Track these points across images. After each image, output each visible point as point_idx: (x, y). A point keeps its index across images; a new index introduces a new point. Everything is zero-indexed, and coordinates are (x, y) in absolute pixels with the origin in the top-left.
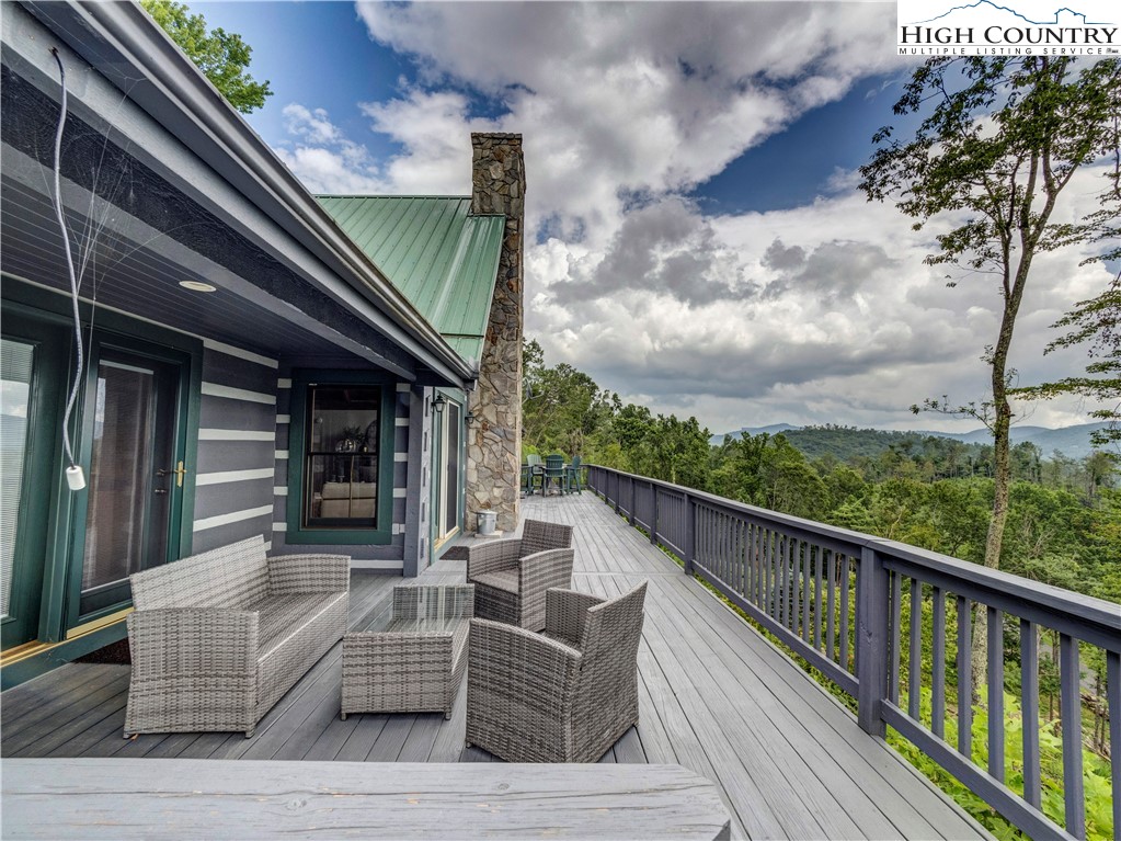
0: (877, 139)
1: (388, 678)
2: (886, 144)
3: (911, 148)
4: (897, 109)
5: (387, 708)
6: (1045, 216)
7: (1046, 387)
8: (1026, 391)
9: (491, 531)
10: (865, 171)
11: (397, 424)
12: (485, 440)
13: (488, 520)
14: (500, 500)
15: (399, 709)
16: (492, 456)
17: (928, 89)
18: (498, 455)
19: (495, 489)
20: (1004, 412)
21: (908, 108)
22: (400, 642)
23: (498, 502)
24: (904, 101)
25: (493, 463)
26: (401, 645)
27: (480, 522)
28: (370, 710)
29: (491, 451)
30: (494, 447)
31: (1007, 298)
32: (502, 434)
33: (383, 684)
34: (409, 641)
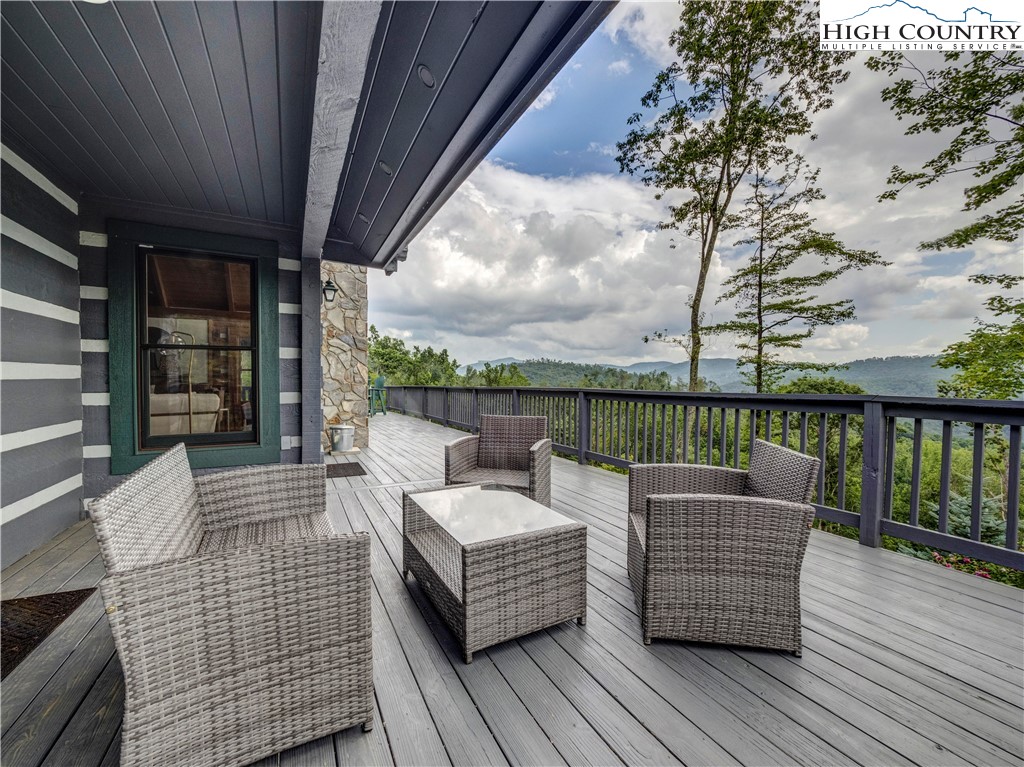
0: (630, 122)
1: (522, 592)
2: (635, 126)
3: (651, 136)
4: (644, 101)
5: (522, 631)
6: (726, 205)
7: (718, 326)
8: (706, 329)
9: (349, 448)
10: (621, 146)
11: (280, 312)
12: (331, 349)
13: (346, 435)
14: (351, 415)
15: (536, 627)
16: (340, 366)
17: (665, 92)
18: (347, 366)
19: (345, 403)
20: (697, 343)
21: (651, 103)
22: (535, 543)
23: (347, 417)
24: (649, 96)
25: (341, 375)
26: (536, 547)
27: (336, 438)
28: (502, 639)
29: (339, 360)
30: (343, 357)
31: (703, 258)
32: (352, 342)
33: (516, 602)
34: (545, 541)
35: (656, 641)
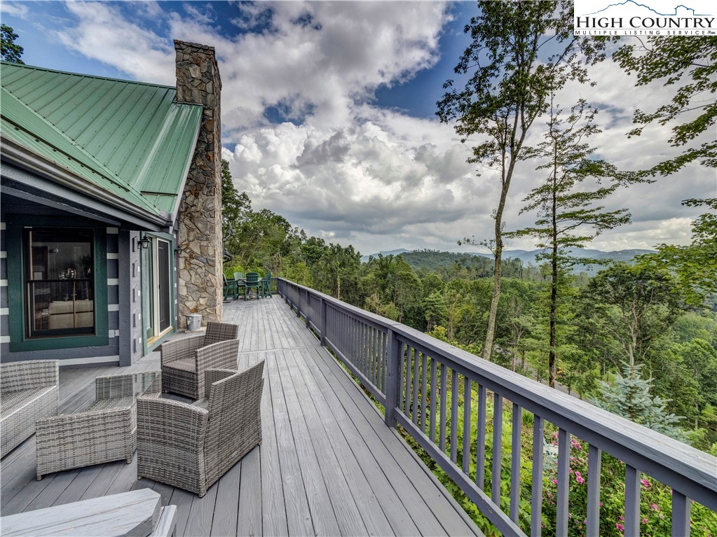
0: (445, 86)
1: (78, 444)
2: (449, 90)
3: (462, 95)
4: (456, 70)
5: (78, 465)
6: (521, 142)
7: (518, 232)
8: (510, 233)
9: (197, 328)
10: (439, 104)
11: (108, 258)
12: (192, 266)
13: (195, 320)
14: (205, 306)
15: (89, 463)
16: (197, 276)
17: (471, 63)
18: (202, 276)
19: (201, 299)
20: (500, 245)
21: (462, 70)
22: (87, 418)
23: (203, 308)
24: (460, 66)
25: (199, 282)
26: (88, 420)
27: (189, 322)
28: (63, 469)
29: (196, 273)
30: (199, 271)
31: (503, 184)
32: (205, 261)
33: (73, 449)
34: (94, 417)
35: (143, 478)
